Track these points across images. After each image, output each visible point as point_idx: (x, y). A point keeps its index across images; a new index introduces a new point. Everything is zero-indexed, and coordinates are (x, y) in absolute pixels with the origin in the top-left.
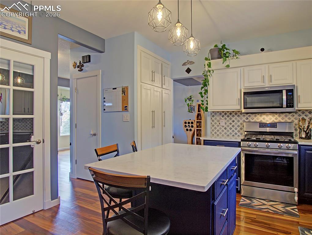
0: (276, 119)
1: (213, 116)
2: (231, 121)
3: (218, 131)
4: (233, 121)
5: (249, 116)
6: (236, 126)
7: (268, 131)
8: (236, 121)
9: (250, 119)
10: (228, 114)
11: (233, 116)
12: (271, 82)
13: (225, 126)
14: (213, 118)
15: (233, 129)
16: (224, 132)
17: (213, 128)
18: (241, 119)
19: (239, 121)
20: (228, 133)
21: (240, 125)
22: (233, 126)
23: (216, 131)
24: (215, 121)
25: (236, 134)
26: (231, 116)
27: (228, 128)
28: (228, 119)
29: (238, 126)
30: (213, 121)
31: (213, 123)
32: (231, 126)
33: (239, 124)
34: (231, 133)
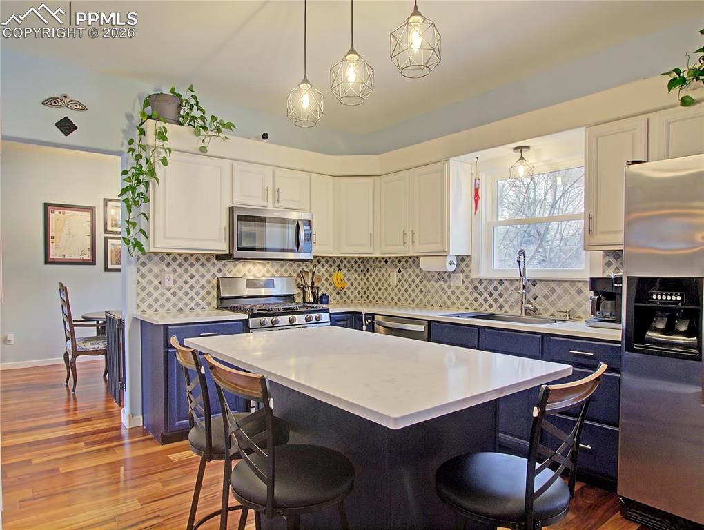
1: (144, 264)
2: (186, 277)
3: (156, 300)
4: (192, 277)
5: (224, 265)
6: (198, 287)
8: (197, 277)
9: (224, 270)
10: (180, 259)
11: (192, 265)
13: (175, 288)
14: (143, 270)
15: (192, 294)
16: (171, 303)
17: (143, 295)
18: (208, 271)
19: (203, 276)
20: (181, 305)
21: (205, 285)
22: (192, 288)
23: (151, 300)
24: (150, 277)
25: (198, 304)
26: (186, 265)
27: (180, 294)
28: (180, 270)
29: (203, 287)
30: (143, 276)
31: (144, 282)
32: (186, 288)
33: (203, 282)
34: (186, 305)
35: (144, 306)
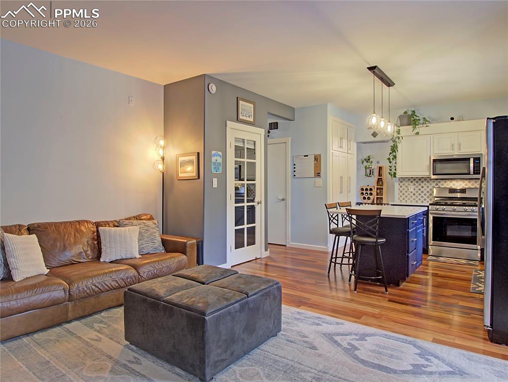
0: (466, 185)
1: (401, 182)
2: (420, 187)
3: (406, 197)
4: (423, 187)
5: (439, 182)
6: (425, 192)
7: (459, 196)
8: (425, 187)
9: (439, 184)
10: (417, 180)
11: (423, 182)
12: (460, 149)
13: (414, 192)
14: (401, 184)
15: (422, 195)
16: (413, 198)
17: (401, 194)
18: (431, 185)
19: (428, 187)
20: (417, 199)
21: (429, 191)
22: (422, 192)
23: (404, 197)
24: (404, 187)
26: (420, 182)
28: (417, 184)
29: (428, 192)
30: (401, 187)
31: (401, 189)
32: (420, 192)
33: (428, 189)
34: (420, 199)
35: (401, 199)
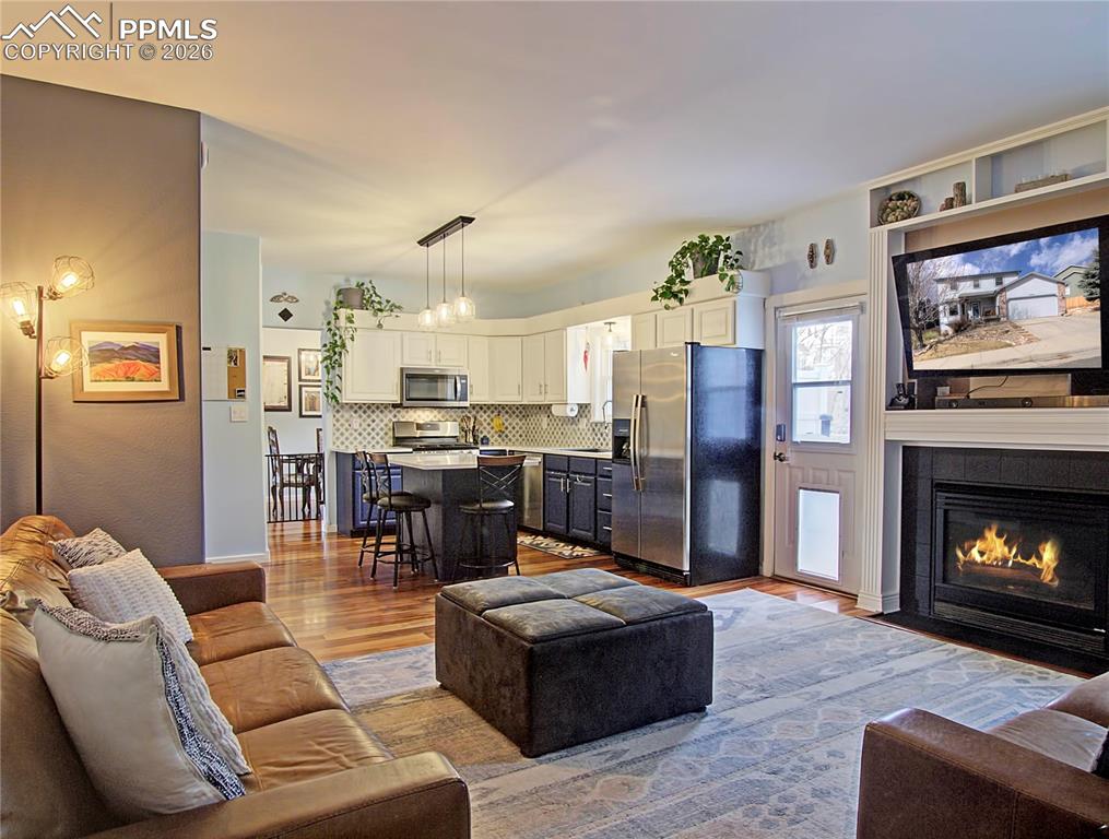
1: (338, 411)
2: (369, 421)
3: (347, 439)
4: (374, 421)
5: (399, 412)
6: (378, 430)
8: (377, 421)
9: (399, 416)
10: (364, 408)
11: (373, 412)
12: (440, 360)
13: (360, 430)
14: (338, 416)
15: (373, 434)
16: (358, 441)
17: (338, 434)
18: (386, 417)
19: (382, 421)
20: (365, 443)
21: (384, 427)
22: (373, 430)
23: (342, 439)
24: (342, 421)
25: (378, 443)
26: (369, 412)
27: (365, 434)
28: (364, 416)
29: (382, 429)
30: (338, 420)
31: (338, 425)
32: (369, 430)
33: (382, 425)
34: (369, 443)
35: (338, 443)
